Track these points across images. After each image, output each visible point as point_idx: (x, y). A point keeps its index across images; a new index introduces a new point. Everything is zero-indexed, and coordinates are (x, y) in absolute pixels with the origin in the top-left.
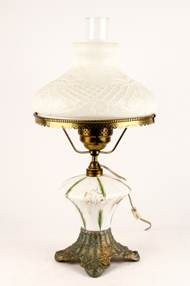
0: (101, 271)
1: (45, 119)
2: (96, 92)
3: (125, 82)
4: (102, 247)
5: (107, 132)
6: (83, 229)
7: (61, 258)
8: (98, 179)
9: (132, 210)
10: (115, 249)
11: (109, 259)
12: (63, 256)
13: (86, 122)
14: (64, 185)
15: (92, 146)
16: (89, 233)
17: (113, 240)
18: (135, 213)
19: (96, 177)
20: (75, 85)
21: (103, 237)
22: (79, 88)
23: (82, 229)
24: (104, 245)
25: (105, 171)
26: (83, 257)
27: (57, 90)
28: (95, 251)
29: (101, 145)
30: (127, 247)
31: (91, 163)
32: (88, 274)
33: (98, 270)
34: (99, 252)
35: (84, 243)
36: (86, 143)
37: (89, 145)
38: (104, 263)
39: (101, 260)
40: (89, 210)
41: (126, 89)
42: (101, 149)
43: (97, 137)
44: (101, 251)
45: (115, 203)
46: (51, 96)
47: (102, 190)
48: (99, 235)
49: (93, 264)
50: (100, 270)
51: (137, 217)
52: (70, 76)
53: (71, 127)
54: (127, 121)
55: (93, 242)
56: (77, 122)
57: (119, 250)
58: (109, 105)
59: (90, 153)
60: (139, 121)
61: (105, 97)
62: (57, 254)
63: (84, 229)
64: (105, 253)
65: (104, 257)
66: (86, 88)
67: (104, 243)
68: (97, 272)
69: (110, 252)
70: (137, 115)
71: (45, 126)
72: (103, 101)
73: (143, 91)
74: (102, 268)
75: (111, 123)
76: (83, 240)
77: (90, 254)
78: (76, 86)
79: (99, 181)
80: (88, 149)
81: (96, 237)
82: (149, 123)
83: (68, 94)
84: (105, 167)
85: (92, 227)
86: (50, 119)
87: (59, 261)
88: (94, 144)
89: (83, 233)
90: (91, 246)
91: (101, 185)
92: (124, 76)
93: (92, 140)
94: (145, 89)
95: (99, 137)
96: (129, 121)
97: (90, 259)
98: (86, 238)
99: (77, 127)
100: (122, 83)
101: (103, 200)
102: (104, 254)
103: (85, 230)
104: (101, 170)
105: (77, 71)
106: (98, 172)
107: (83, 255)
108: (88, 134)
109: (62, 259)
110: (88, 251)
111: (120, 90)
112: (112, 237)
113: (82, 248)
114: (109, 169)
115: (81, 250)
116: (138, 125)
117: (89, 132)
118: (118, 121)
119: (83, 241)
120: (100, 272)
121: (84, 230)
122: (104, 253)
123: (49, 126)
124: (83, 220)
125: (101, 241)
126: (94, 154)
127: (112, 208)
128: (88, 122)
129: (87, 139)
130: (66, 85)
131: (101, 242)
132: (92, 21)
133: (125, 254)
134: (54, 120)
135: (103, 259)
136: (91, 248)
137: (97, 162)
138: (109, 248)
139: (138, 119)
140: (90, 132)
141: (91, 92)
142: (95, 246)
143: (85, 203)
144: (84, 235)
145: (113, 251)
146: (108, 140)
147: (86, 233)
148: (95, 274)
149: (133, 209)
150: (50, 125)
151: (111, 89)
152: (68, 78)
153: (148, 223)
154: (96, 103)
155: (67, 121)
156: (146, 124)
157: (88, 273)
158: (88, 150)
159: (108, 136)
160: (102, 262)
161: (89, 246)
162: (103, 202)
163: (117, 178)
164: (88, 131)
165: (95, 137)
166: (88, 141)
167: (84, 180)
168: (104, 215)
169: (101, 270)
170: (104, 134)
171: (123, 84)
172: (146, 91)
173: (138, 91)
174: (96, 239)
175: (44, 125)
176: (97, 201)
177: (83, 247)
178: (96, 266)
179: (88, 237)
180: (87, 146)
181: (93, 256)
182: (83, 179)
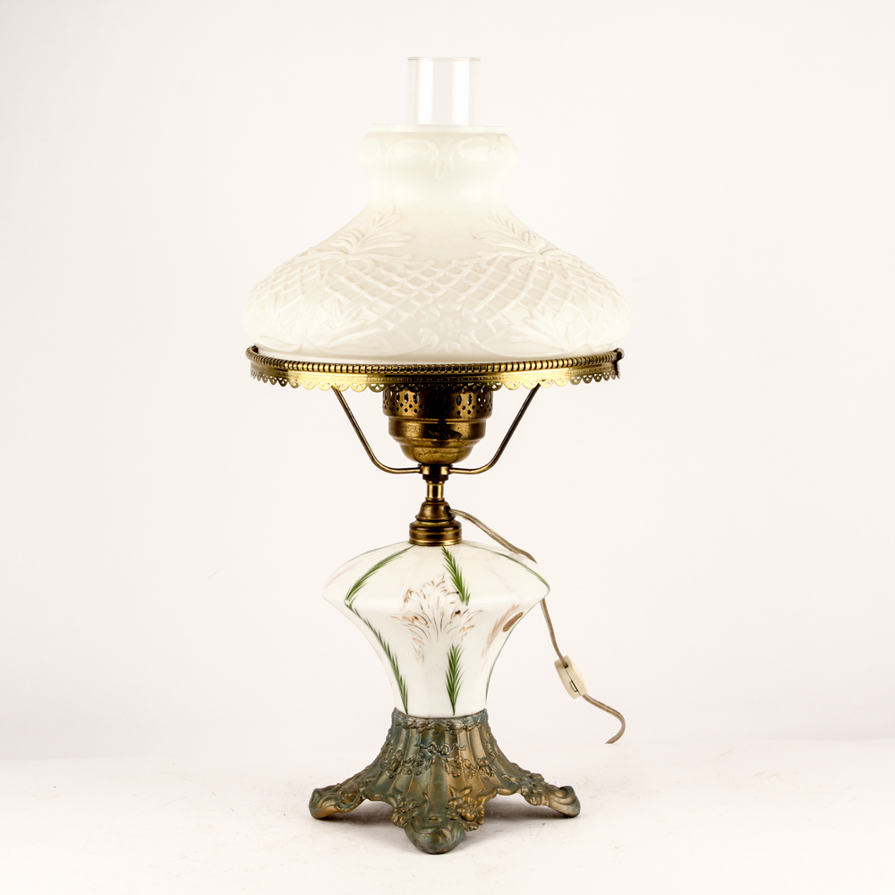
0: (455, 834)
1: (286, 365)
2: (439, 281)
3: (524, 252)
4: (459, 768)
5: (473, 407)
6: (400, 713)
7: (329, 806)
8: (446, 553)
9: (557, 666)
10: (500, 775)
11: (481, 802)
12: (336, 799)
13: (409, 370)
14: (340, 574)
15: (426, 450)
16: (419, 722)
17: (493, 749)
18: (565, 676)
19: (441, 547)
20: (375, 261)
21: (462, 736)
22: (387, 270)
23: (396, 713)
24: (464, 760)
25: (467, 529)
26: (399, 797)
27: (322, 276)
28: (437, 778)
29: (455, 447)
30: (539, 775)
31: (424, 506)
32: (416, 845)
33: (447, 833)
34: (448, 780)
35: (402, 755)
36: (409, 440)
37: (417, 446)
38: (466, 812)
39: (456, 803)
40: (417, 647)
41: (528, 274)
42: (456, 460)
43: (442, 422)
44: (456, 777)
45: (499, 624)
46: (304, 293)
47: (458, 581)
48: (451, 728)
49: (431, 815)
50: (451, 831)
51: (574, 688)
52: (359, 236)
53: (364, 386)
54: (530, 369)
55: (431, 752)
56: (382, 370)
57: (513, 779)
58: (476, 321)
59: (421, 472)
60: (567, 369)
61: (464, 298)
62: (317, 795)
63: (404, 712)
64: (468, 785)
65: (465, 795)
66: (410, 272)
67: (465, 754)
68: (444, 836)
69: (483, 782)
70: (563, 350)
71: (283, 385)
72: (458, 308)
73: (582, 279)
74: (459, 828)
75: (483, 374)
76: (400, 747)
77: (420, 786)
78: (377, 264)
79: (450, 559)
80: (416, 460)
81: (439, 736)
82: (601, 378)
83: (354, 287)
84: (469, 517)
85: (428, 704)
86: (299, 363)
87: (324, 816)
88: (433, 442)
89: (401, 724)
90: (425, 763)
91: (454, 569)
92: (524, 233)
93: (426, 432)
94: (589, 273)
95: (449, 421)
96: (535, 369)
97: (420, 802)
98: (408, 740)
99: (382, 386)
100: (518, 255)
101: (462, 612)
102: (466, 788)
103: (406, 716)
104: (457, 527)
105: (381, 220)
106: (448, 531)
107: (399, 792)
108: (415, 411)
109: (332, 808)
110: (415, 780)
111: (511, 277)
112: (493, 741)
113: (395, 770)
114: (479, 522)
115: (392, 777)
116: (565, 382)
117: (416, 406)
118: (503, 367)
119: (399, 751)
120: (453, 837)
121: (403, 714)
122: (466, 785)
123: (297, 386)
124: (400, 681)
125: (457, 749)
126: (435, 476)
127: (490, 643)
128: (415, 370)
129: (413, 430)
130: (347, 263)
131: (456, 751)
132: (427, 67)
133: (532, 792)
134: (311, 367)
135: (461, 802)
136: (426, 768)
137: (443, 500)
138: (481, 771)
139: (566, 362)
140: (420, 407)
141: (424, 282)
142: (438, 764)
143: (406, 622)
144: (404, 731)
145: (495, 778)
146: (477, 432)
147: (409, 723)
148: (438, 842)
149: (561, 662)
150: (300, 381)
151: (484, 272)
152: (353, 240)
153: (614, 714)
154: (438, 314)
155: (350, 368)
156: (591, 379)
157: (415, 842)
158: (415, 464)
159: (477, 418)
160: (459, 810)
161: (419, 765)
162: (461, 620)
163: (507, 552)
164: (413, 404)
165: (435, 421)
166: (414, 435)
167: (401, 555)
168: (464, 665)
169: (455, 831)
170: (464, 413)
171: (519, 258)
172: (591, 279)
173: (565, 278)
174: (439, 743)
175: (280, 382)
176: (443, 615)
177: (399, 769)
178: (440, 820)
179: (415, 736)
180: (413, 451)
181: (430, 791)
182: (400, 553)
